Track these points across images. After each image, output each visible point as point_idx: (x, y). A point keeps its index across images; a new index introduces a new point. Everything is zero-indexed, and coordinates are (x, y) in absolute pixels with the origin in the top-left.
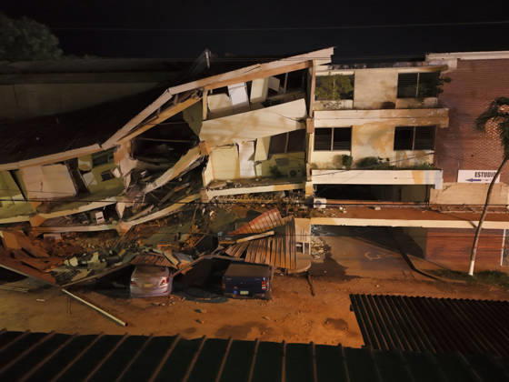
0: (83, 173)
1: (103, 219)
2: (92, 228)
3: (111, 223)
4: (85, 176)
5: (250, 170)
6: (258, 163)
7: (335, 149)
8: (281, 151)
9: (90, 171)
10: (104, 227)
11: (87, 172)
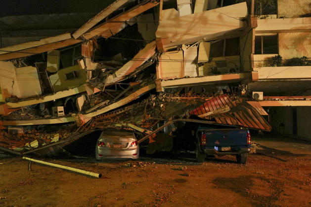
0: (50, 74)
1: (63, 113)
2: (53, 121)
3: (70, 116)
4: (51, 77)
5: (193, 72)
6: (201, 64)
7: (265, 53)
8: (220, 55)
9: (56, 73)
10: (64, 120)
11: (53, 74)
